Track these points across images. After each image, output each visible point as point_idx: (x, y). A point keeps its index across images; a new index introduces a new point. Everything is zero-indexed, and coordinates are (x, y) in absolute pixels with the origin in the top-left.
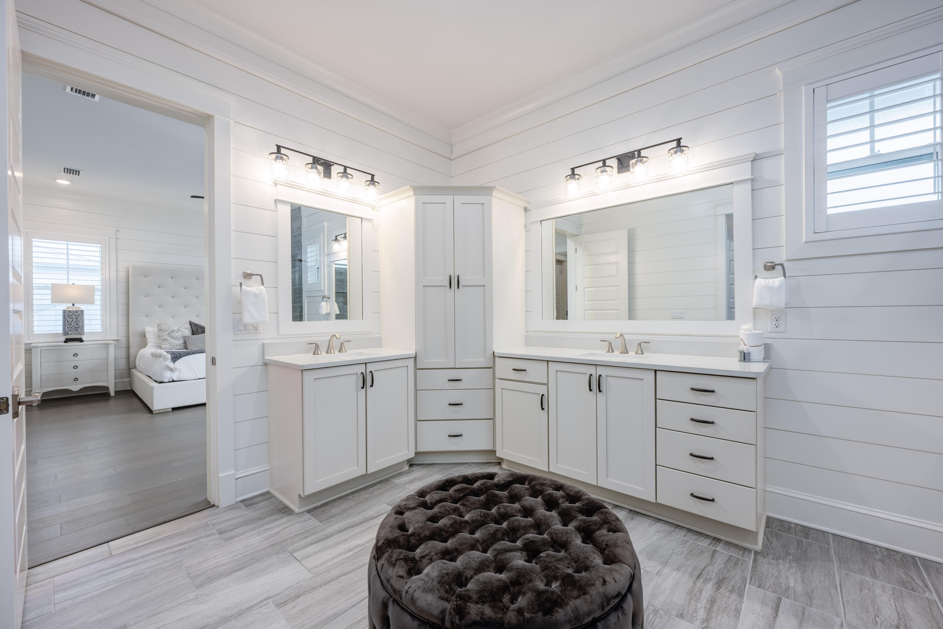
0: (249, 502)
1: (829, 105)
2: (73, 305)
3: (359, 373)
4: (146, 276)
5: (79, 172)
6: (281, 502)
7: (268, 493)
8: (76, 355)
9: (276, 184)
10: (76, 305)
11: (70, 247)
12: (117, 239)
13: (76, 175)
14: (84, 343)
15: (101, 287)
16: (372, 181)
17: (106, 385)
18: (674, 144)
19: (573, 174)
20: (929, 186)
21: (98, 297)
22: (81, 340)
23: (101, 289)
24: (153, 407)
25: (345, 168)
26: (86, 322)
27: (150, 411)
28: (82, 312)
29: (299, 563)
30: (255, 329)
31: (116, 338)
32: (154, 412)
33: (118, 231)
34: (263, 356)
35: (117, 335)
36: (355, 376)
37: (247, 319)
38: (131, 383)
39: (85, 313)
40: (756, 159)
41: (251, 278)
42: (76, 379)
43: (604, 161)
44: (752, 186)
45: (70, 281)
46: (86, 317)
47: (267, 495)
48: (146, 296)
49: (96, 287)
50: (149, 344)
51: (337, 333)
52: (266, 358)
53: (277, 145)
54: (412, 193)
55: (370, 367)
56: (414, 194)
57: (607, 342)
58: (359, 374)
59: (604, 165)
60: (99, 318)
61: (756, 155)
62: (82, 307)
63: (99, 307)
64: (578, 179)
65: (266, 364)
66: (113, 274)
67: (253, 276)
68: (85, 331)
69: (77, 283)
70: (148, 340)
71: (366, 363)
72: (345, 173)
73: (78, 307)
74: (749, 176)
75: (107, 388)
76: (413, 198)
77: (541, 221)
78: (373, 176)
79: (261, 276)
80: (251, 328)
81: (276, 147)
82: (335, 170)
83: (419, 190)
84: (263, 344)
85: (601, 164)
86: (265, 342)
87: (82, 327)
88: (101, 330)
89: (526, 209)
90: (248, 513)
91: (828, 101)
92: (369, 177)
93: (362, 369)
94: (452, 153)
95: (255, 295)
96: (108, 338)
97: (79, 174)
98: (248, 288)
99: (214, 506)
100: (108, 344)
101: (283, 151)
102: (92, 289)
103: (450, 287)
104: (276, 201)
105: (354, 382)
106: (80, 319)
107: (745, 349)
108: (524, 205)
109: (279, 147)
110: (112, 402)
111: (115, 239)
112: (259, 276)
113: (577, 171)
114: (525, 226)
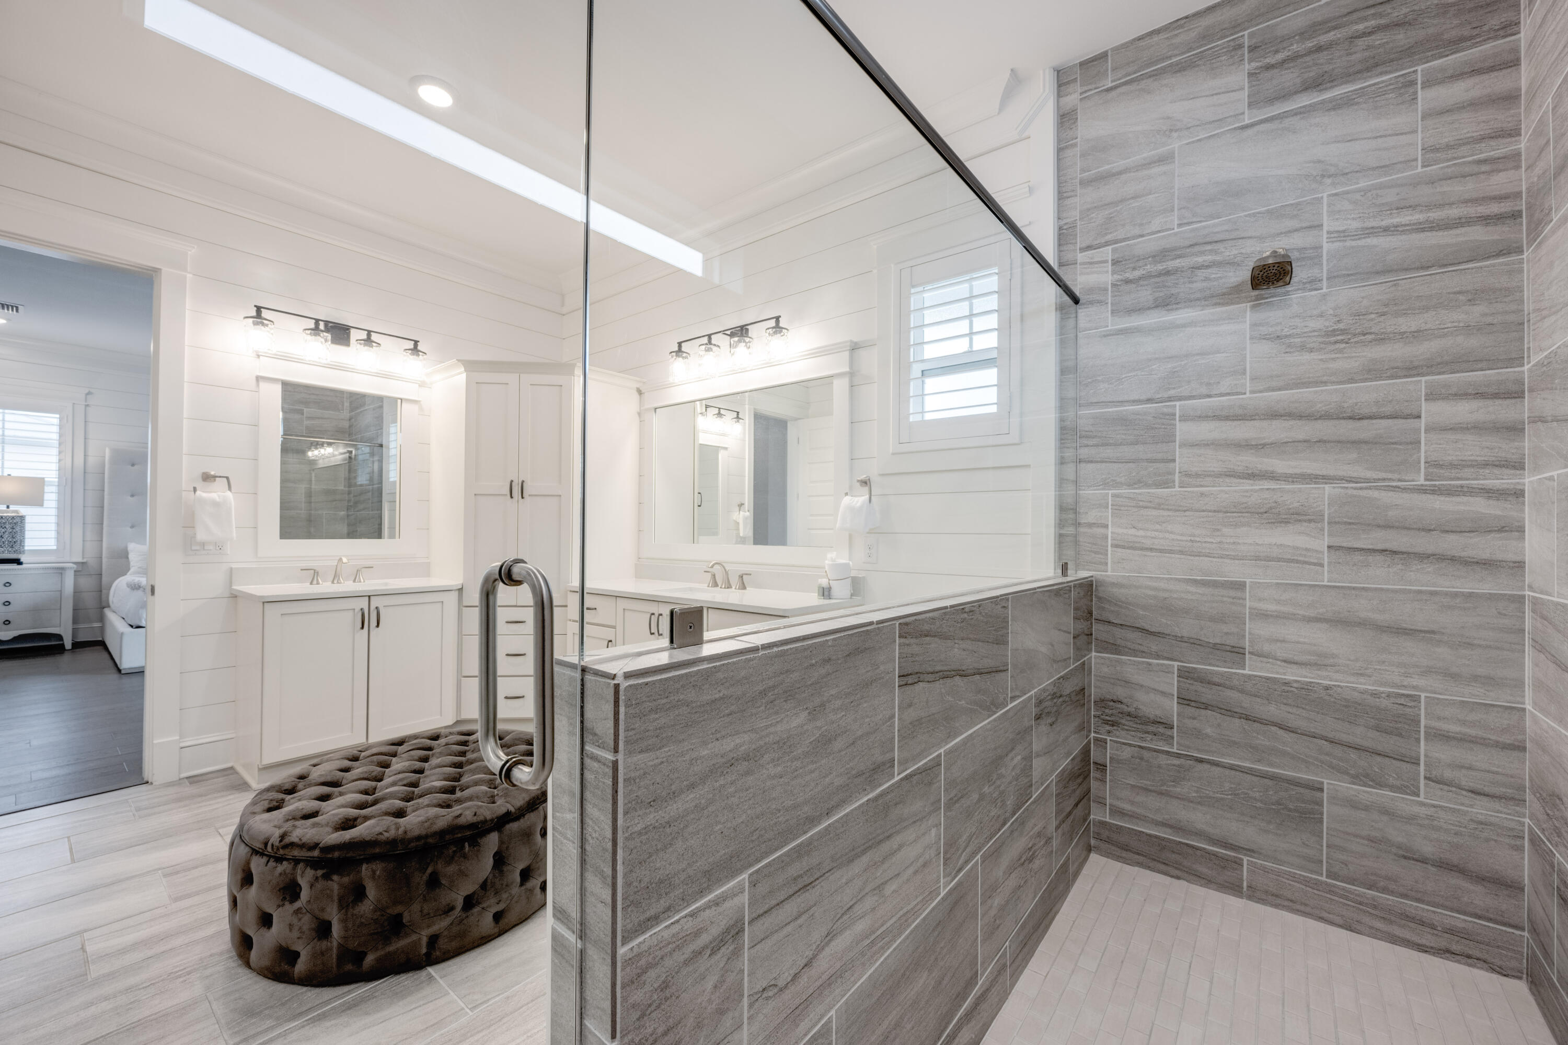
0: (195, 779)
1: (913, 291)
2: (8, 507)
3: (358, 609)
4: (133, 465)
5: (17, 308)
6: (242, 778)
7: (232, 768)
8: (8, 584)
9: (258, 356)
10: (12, 508)
11: (7, 417)
12: (87, 406)
13: (12, 310)
14: (24, 566)
15: (57, 480)
16: (415, 350)
17: (58, 633)
18: (772, 323)
19: (679, 351)
20: (992, 395)
21: (51, 497)
22: (18, 562)
23: (57, 484)
24: (121, 664)
25: (369, 333)
26: (28, 534)
27: (119, 671)
28: (22, 518)
29: (220, 838)
30: (218, 548)
31: (80, 560)
32: (123, 672)
33: (89, 393)
34: (231, 586)
35: (83, 555)
36: (351, 613)
37: (201, 536)
38: (102, 629)
39: (28, 520)
40: (855, 348)
41: (215, 480)
42: (7, 622)
43: (709, 336)
44: (851, 381)
45: (5, 470)
46: (28, 527)
47: (230, 771)
48: (132, 496)
49: (46, 479)
50: (132, 570)
51: (344, 556)
52: (234, 587)
53: (255, 306)
54: (463, 369)
55: (375, 602)
56: (465, 371)
57: (710, 574)
58: (356, 611)
59: (710, 342)
60: (54, 529)
61: (856, 343)
62: (23, 510)
63: (54, 512)
64: (686, 358)
65: (234, 596)
66: (79, 461)
67: (217, 479)
68: (26, 548)
69: (15, 473)
70: (132, 564)
71: (369, 596)
72: (368, 341)
73: (16, 512)
74: (847, 369)
75: (59, 637)
76: (464, 375)
77: (656, 409)
78: (416, 342)
79: (227, 478)
80: (211, 547)
81: (255, 308)
82: (355, 335)
83: (471, 366)
84: (231, 569)
85: (705, 340)
86: (234, 566)
87: (22, 542)
88: (55, 548)
89: (640, 392)
90: (189, 790)
91: (913, 286)
92: (411, 345)
93: (364, 603)
94: (563, 305)
95: (216, 504)
96: (68, 559)
97: (17, 311)
98: (204, 495)
99: (148, 782)
100: (63, 569)
101: (265, 313)
102: (39, 483)
103: (512, 497)
104: (259, 379)
105: (349, 620)
106: (18, 529)
107: (824, 582)
108: (636, 385)
109: (259, 309)
110: (66, 658)
111: (84, 407)
112: (225, 479)
113: (685, 347)
114: (639, 414)
